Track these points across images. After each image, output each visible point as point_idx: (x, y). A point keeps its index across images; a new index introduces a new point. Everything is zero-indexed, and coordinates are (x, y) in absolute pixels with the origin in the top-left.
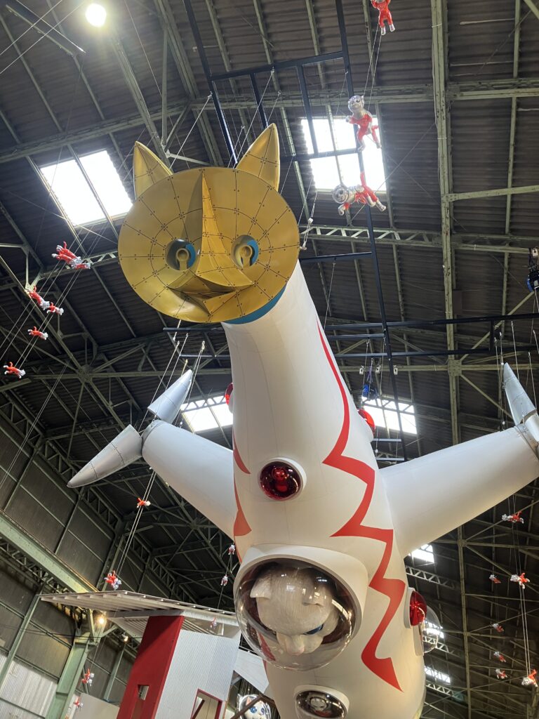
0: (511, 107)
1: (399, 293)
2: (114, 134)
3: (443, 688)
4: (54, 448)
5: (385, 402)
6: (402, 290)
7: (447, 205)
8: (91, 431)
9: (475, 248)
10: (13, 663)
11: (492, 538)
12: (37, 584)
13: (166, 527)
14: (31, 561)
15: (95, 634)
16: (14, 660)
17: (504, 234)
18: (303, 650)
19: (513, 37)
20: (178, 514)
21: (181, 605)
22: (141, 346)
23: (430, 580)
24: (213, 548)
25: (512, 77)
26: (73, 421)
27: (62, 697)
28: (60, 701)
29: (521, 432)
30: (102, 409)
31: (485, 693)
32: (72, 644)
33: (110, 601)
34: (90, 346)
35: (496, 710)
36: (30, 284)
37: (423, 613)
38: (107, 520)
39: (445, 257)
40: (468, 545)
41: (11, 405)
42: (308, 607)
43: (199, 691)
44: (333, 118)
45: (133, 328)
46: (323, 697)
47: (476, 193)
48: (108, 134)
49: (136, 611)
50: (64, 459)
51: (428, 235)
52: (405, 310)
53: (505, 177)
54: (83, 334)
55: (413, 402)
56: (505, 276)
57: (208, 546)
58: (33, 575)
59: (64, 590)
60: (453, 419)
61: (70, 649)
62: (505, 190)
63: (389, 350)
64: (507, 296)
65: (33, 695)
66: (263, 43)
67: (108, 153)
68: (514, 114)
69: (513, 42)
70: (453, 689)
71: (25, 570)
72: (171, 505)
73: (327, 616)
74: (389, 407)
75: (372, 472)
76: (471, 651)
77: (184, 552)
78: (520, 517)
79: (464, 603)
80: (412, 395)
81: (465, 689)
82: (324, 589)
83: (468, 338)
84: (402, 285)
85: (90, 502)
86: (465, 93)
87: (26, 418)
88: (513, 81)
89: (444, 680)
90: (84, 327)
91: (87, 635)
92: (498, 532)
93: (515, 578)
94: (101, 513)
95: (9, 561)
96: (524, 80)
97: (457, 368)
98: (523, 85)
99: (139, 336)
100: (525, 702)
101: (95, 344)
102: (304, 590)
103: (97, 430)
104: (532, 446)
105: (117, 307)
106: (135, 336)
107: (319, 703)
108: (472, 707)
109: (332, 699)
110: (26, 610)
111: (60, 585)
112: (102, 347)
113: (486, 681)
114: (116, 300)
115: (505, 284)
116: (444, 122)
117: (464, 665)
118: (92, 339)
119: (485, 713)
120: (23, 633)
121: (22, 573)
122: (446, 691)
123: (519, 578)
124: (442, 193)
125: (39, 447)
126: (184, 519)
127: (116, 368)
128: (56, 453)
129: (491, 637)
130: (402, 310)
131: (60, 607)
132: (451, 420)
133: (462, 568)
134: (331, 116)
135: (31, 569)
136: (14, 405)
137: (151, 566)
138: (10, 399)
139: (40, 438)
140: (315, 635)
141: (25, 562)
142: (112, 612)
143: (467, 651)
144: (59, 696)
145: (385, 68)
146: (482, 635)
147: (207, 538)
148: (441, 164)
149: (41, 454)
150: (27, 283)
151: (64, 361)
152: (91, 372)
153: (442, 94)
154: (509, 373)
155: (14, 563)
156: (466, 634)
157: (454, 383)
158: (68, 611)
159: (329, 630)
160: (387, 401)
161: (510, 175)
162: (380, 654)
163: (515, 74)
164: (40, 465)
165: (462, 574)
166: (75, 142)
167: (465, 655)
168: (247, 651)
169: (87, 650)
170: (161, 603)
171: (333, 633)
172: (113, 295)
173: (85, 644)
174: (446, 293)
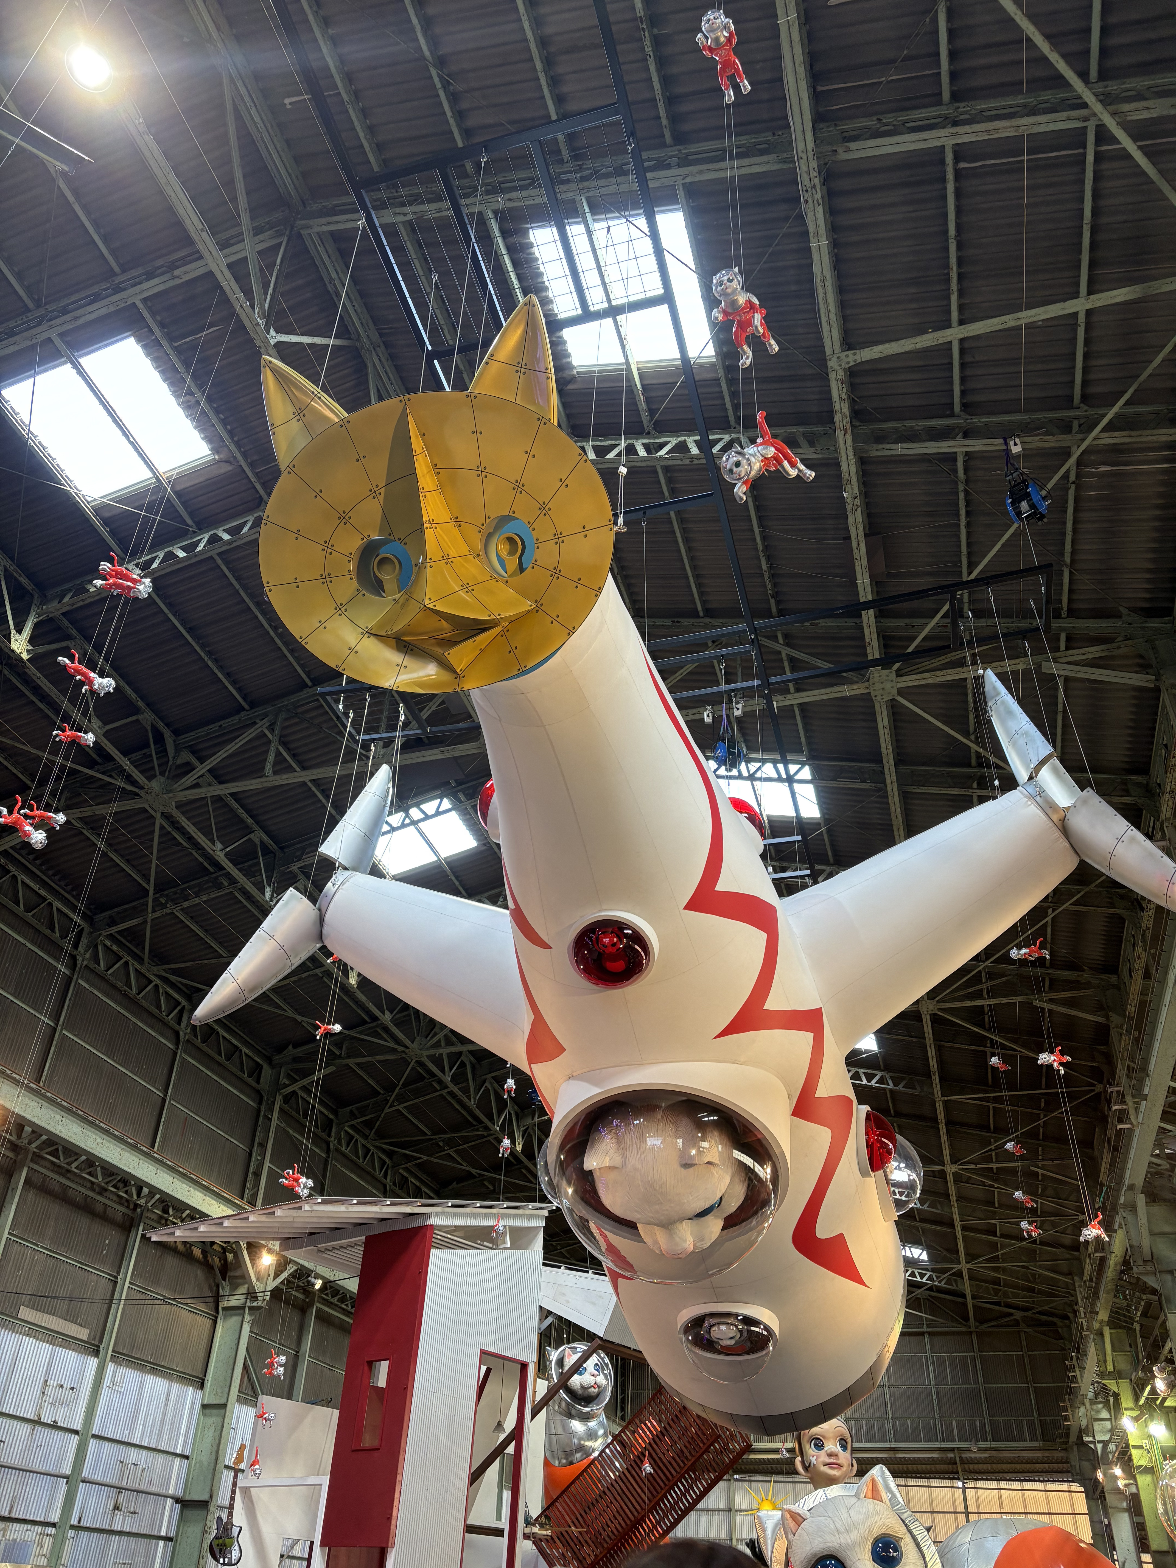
0: (943, 162)
1: (761, 554)
2: (145, 300)
3: (916, 1271)
4: (115, 948)
5: (753, 766)
6: (766, 548)
7: (841, 374)
8: (186, 904)
9: (900, 449)
10: (111, 1367)
11: (981, 990)
12: (129, 1213)
13: (358, 1064)
14: (111, 1171)
15: (258, 1287)
16: (111, 1360)
17: (952, 415)
18: (692, 1247)
19: (935, 20)
20: (377, 1035)
21: (423, 1205)
22: (262, 726)
23: (873, 1083)
24: (455, 1089)
25: (940, 103)
26: (148, 891)
27: (215, 1411)
28: (213, 1420)
29: (1032, 797)
30: (200, 859)
31: (996, 1269)
32: (217, 1312)
33: (291, 1220)
34: (159, 738)
35: (1016, 1296)
36: (20, 631)
37: (891, 1146)
38: (242, 1071)
39: (846, 476)
40: (939, 1009)
41: (14, 877)
42: (691, 1170)
43: (483, 1352)
44: (594, 220)
45: (239, 690)
46: (731, 1320)
47: (893, 344)
48: (134, 303)
49: (337, 1230)
50: (138, 967)
51: (805, 435)
52: (775, 585)
53: (945, 303)
54: (140, 717)
55: (808, 759)
56: (962, 496)
57: (447, 1087)
58: (119, 1196)
59: (184, 1215)
60: (888, 781)
61: (215, 1322)
62: (948, 332)
63: (764, 675)
64: (969, 534)
65: (160, 1416)
66: (431, 77)
67: (139, 340)
68: (950, 176)
69: (936, 32)
70: (933, 1270)
71: (103, 1191)
72: (364, 1022)
73: (727, 1179)
74: (764, 776)
75: (772, 909)
76: (960, 1198)
77: (400, 1107)
78: (1040, 948)
79: (941, 1115)
80: (804, 747)
81: (957, 1267)
82: (716, 1134)
83: (901, 622)
84: (764, 538)
85: (204, 1041)
86: (853, 145)
87: (50, 898)
88: (943, 111)
89: (916, 1256)
90: (140, 704)
91: (243, 1290)
92: (991, 976)
93: (1045, 1058)
94: (228, 1059)
95: (69, 1179)
96: (963, 107)
97: (888, 686)
98: (962, 117)
99: (253, 705)
100: (1070, 1274)
101: (167, 733)
102: (680, 1141)
103: (197, 901)
104: (1055, 818)
105: (202, 654)
106: (246, 707)
107: (724, 1333)
108: (974, 1297)
109: (749, 1321)
110: (119, 1264)
111: (174, 1209)
112: (183, 738)
113: (994, 1247)
114: (197, 638)
115: (963, 512)
116: (820, 210)
117: (952, 1225)
118: (161, 725)
119: (998, 1304)
120: (121, 1306)
121: (98, 1198)
122: (922, 1276)
123: (1052, 1058)
124: (828, 351)
125: (86, 951)
126: (391, 1044)
127: (218, 775)
128: (121, 958)
129: (994, 1166)
130: (769, 587)
131: (180, 1247)
132: (884, 782)
133: (931, 1052)
134: (589, 216)
135: (115, 1186)
136: (22, 877)
137: (340, 1143)
138: (10, 867)
139: (84, 935)
140: (709, 1218)
141: (99, 1175)
142: (289, 1241)
143: (953, 1199)
144: (208, 1411)
145: (685, 108)
146: (979, 1166)
147: (443, 1071)
148: (821, 296)
149: (92, 965)
150: (13, 632)
151: (110, 776)
152: (168, 792)
153: (810, 154)
154: (995, 688)
155: (78, 1180)
156: (951, 1169)
157: (885, 713)
158: (197, 1252)
159: (733, 1205)
160: (758, 765)
161: (954, 298)
162: (823, 1230)
163: (946, 96)
164: (95, 987)
165: (933, 1063)
166: (67, 327)
167: (951, 1206)
168: (559, 1267)
169: (247, 1318)
170: (386, 1208)
171: (741, 1208)
172: (190, 630)
173: (242, 1308)
174: (854, 544)
